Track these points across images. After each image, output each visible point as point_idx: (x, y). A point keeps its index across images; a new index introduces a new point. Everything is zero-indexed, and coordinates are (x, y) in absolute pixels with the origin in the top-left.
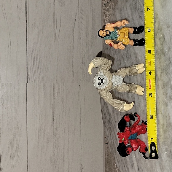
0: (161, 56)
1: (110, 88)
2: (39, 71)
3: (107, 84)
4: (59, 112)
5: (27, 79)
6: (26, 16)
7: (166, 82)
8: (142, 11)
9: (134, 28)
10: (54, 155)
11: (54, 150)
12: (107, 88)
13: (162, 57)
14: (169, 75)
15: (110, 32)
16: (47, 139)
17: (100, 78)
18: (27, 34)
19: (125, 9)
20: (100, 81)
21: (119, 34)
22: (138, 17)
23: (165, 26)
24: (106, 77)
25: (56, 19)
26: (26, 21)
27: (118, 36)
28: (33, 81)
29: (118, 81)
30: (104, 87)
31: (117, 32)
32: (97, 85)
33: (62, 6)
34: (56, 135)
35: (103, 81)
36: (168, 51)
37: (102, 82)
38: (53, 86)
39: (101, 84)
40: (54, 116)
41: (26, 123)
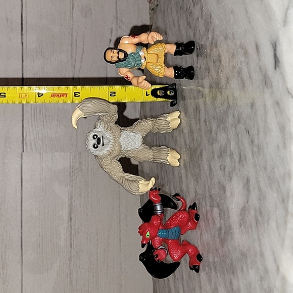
0: (216, 95)
1: (116, 153)
2: (44, 131)
3: (111, 146)
4: (80, 205)
5: (23, 146)
6: (22, 34)
7: (223, 145)
8: (191, 13)
9: (176, 44)
10: (71, 283)
11: (71, 274)
12: (111, 153)
13: (218, 96)
14: (228, 131)
15: (126, 55)
16: (58, 254)
17: (97, 136)
18: (24, 66)
19: (170, 11)
20: (95, 141)
21: (145, 58)
22: (186, 24)
23: (221, 38)
24: (108, 135)
25: (75, 39)
26: (22, 43)
27: (143, 61)
28: (34, 150)
29: (133, 141)
30: (105, 152)
31: (141, 53)
32: (91, 147)
33: (85, 16)
34: (75, 247)
35: (100, 141)
36: (226, 85)
37: (99, 143)
38: (70, 159)
39: (97, 147)
40: (70, 212)
41: (20, 224)
